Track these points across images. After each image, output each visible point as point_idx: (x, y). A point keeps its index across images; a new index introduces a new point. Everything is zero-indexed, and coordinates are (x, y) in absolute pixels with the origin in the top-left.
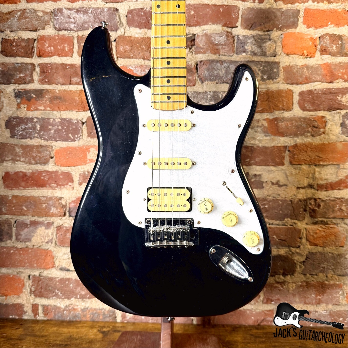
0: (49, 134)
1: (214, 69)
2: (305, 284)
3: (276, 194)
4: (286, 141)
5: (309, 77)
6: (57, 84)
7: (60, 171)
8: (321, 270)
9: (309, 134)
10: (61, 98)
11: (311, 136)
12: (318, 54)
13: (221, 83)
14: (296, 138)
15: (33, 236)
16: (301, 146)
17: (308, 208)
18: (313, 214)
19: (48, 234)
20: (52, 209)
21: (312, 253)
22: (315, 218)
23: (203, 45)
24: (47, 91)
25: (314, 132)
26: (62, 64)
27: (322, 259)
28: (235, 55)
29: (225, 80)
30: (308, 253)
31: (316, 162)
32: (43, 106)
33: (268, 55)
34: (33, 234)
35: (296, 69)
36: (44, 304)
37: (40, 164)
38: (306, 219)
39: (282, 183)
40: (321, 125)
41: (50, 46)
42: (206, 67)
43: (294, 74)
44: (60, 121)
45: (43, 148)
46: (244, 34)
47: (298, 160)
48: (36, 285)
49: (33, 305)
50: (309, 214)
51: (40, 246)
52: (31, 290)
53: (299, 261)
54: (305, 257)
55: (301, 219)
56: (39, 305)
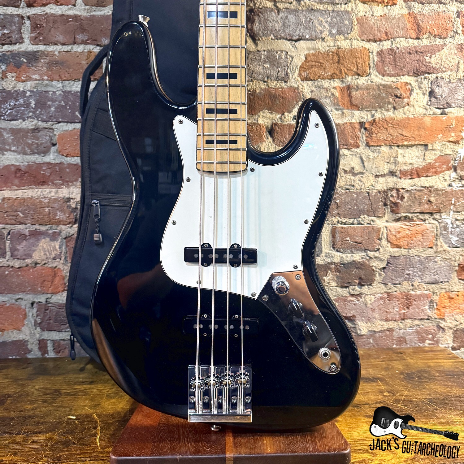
0: (49, 112)
1: (268, 20)
2: (386, 296)
3: (350, 185)
4: (361, 115)
5: (390, 31)
6: (56, 44)
7: (65, 163)
8: (406, 278)
9: (390, 106)
10: (62, 63)
11: (392, 109)
12: (400, 1)
13: (277, 39)
14: (373, 112)
15: (34, 251)
16: (381, 122)
17: (389, 201)
18: (395, 208)
19: (55, 247)
20: (59, 213)
21: (395, 256)
22: (398, 213)
24: (43, 52)
25: (396, 103)
26: (61, 16)
27: (406, 265)
29: (283, 35)
30: (389, 257)
31: (398, 143)
32: (39, 74)
33: (337, 2)
34: (34, 248)
35: (373, 20)
36: (54, 339)
37: (38, 153)
38: (386, 216)
39: (357, 170)
40: (404, 94)
42: (257, 18)
43: (371, 27)
44: (63, 94)
45: (41, 133)
47: (377, 140)
48: (42, 315)
49: (39, 341)
50: (390, 209)
51: (45, 264)
52: (35, 321)
53: (379, 268)
54: (386, 262)
55: (380, 216)
56: (48, 340)
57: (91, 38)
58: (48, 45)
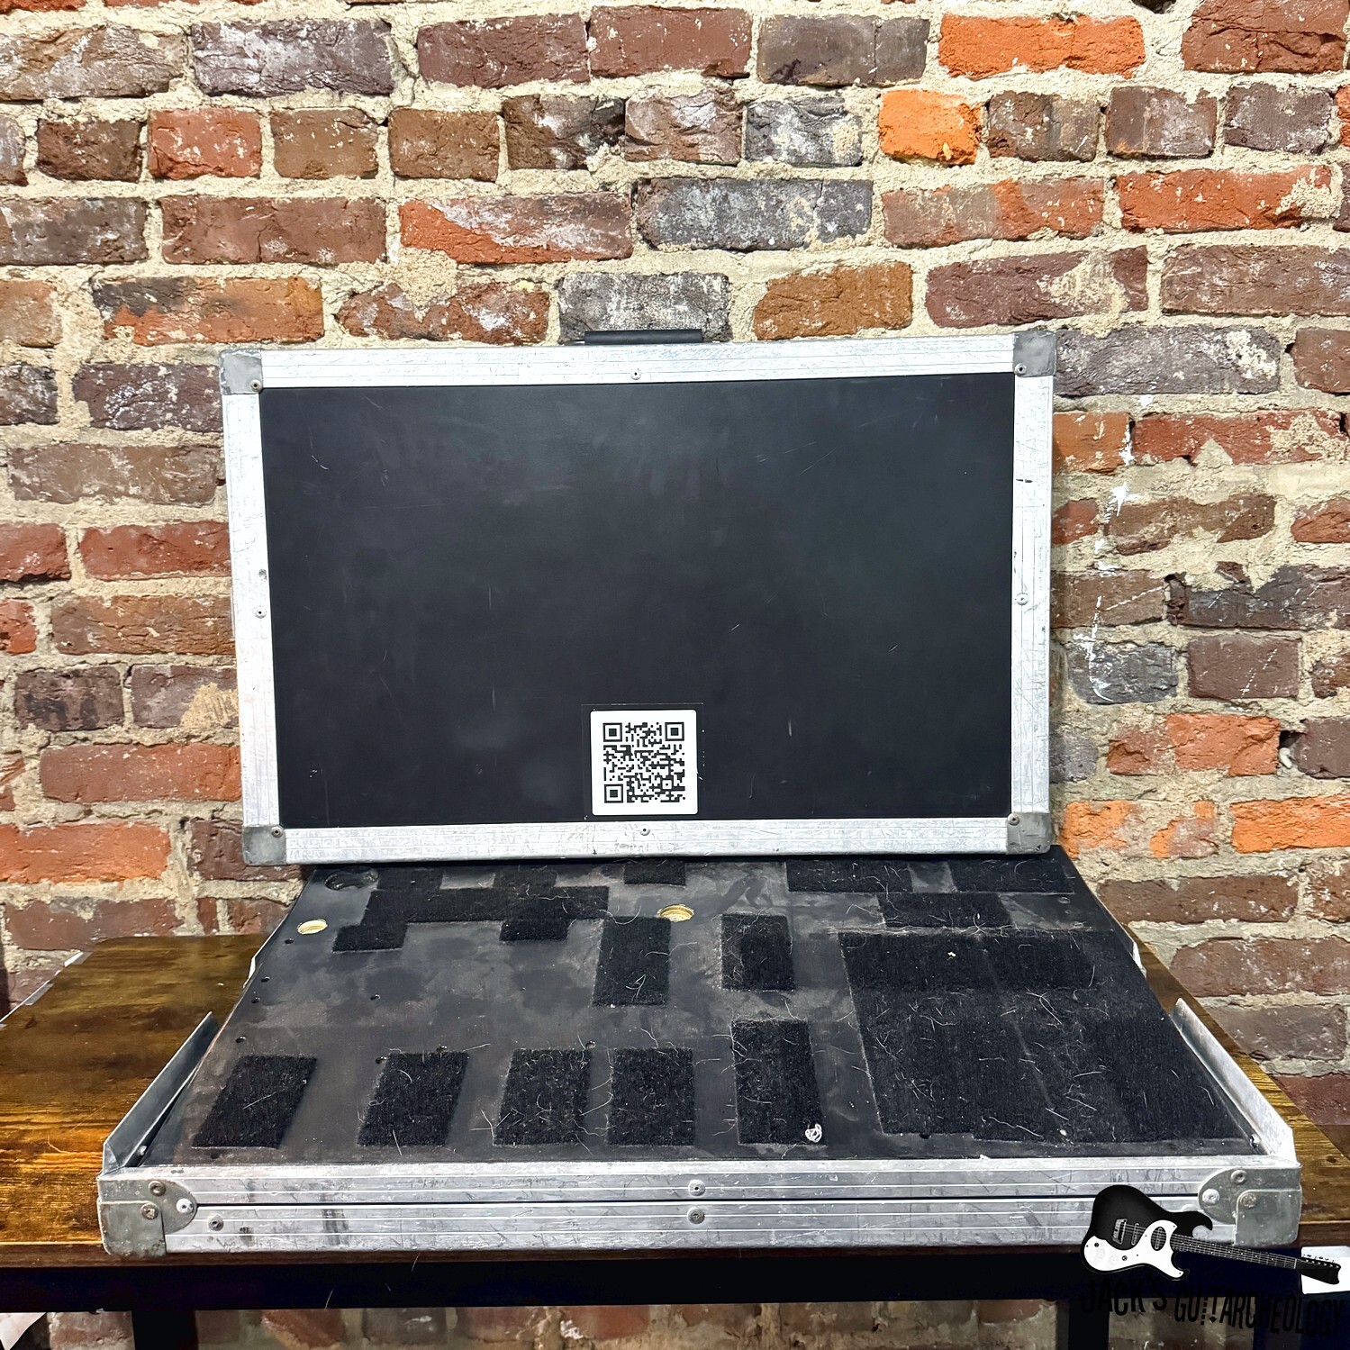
1: (685, 205)
5: (958, 224)
6: (220, 262)
10: (234, 303)
12: (983, 154)
13: (704, 249)
15: (187, 709)
19: (227, 702)
23: (648, 135)
24: (191, 280)
26: (229, 200)
28: (743, 162)
29: (716, 239)
32: (184, 330)
33: (838, 162)
34: (184, 704)
35: (920, 200)
36: (230, 897)
37: (188, 501)
41: (188, 145)
42: (660, 201)
43: (915, 216)
45: (193, 456)
46: (768, 98)
48: (204, 847)
49: (199, 900)
51: (208, 738)
52: (190, 859)
56: (217, 899)
57: (296, 250)
58: (203, 264)
